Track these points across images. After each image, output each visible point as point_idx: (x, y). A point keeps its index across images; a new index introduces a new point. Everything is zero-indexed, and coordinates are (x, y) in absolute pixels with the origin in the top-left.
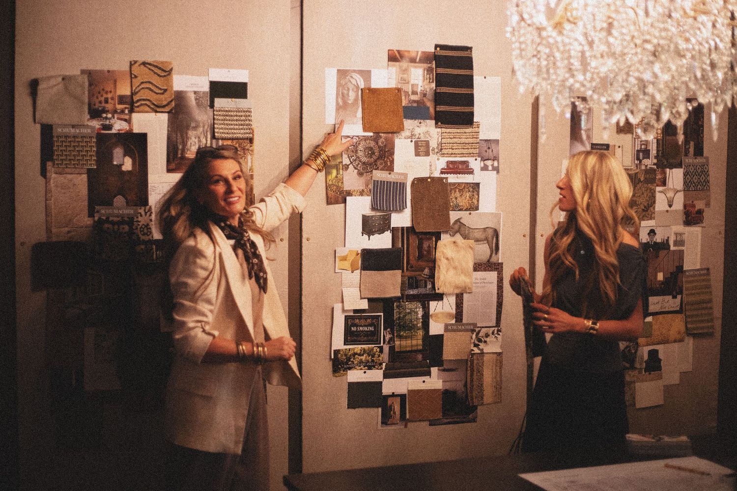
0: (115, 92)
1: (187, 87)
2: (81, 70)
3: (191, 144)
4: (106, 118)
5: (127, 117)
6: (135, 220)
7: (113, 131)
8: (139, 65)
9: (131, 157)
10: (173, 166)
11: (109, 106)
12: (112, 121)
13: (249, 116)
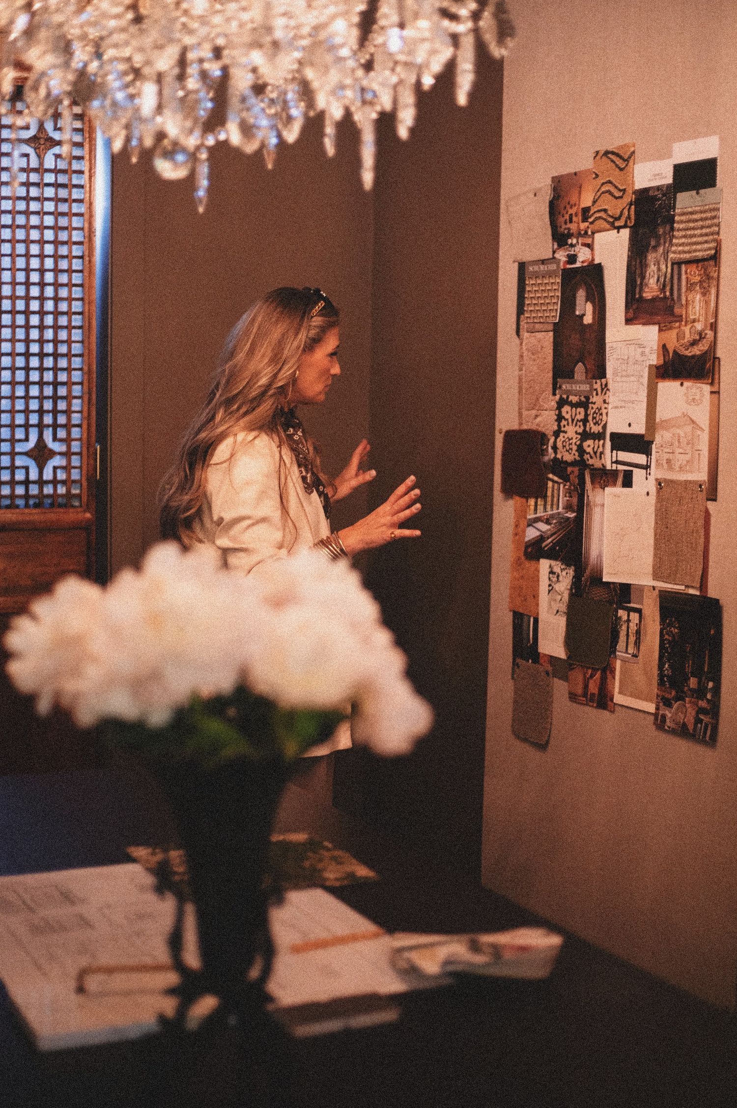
0: (579, 205)
1: (650, 180)
2: (553, 178)
3: (650, 274)
4: (572, 246)
5: (589, 241)
6: (590, 401)
7: (578, 265)
8: (601, 158)
9: (591, 302)
10: (631, 315)
11: (573, 227)
12: (577, 249)
13: (714, 217)
